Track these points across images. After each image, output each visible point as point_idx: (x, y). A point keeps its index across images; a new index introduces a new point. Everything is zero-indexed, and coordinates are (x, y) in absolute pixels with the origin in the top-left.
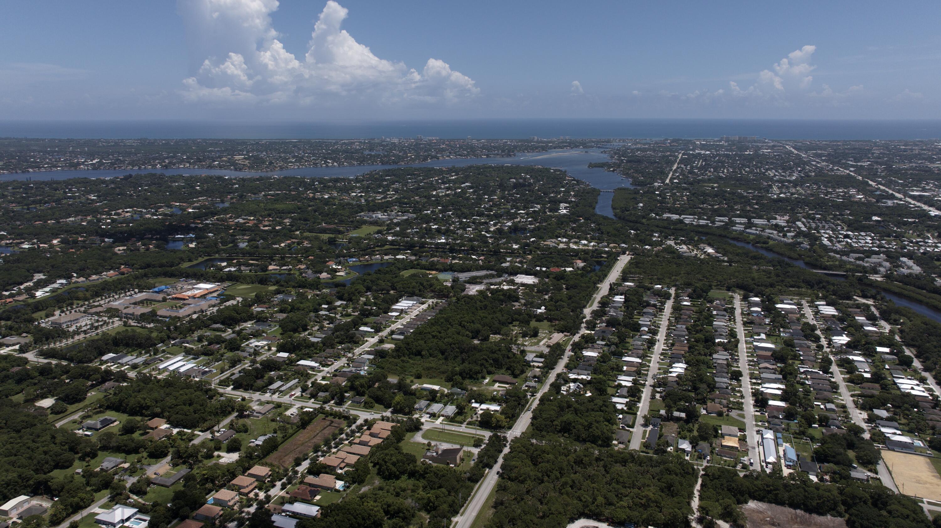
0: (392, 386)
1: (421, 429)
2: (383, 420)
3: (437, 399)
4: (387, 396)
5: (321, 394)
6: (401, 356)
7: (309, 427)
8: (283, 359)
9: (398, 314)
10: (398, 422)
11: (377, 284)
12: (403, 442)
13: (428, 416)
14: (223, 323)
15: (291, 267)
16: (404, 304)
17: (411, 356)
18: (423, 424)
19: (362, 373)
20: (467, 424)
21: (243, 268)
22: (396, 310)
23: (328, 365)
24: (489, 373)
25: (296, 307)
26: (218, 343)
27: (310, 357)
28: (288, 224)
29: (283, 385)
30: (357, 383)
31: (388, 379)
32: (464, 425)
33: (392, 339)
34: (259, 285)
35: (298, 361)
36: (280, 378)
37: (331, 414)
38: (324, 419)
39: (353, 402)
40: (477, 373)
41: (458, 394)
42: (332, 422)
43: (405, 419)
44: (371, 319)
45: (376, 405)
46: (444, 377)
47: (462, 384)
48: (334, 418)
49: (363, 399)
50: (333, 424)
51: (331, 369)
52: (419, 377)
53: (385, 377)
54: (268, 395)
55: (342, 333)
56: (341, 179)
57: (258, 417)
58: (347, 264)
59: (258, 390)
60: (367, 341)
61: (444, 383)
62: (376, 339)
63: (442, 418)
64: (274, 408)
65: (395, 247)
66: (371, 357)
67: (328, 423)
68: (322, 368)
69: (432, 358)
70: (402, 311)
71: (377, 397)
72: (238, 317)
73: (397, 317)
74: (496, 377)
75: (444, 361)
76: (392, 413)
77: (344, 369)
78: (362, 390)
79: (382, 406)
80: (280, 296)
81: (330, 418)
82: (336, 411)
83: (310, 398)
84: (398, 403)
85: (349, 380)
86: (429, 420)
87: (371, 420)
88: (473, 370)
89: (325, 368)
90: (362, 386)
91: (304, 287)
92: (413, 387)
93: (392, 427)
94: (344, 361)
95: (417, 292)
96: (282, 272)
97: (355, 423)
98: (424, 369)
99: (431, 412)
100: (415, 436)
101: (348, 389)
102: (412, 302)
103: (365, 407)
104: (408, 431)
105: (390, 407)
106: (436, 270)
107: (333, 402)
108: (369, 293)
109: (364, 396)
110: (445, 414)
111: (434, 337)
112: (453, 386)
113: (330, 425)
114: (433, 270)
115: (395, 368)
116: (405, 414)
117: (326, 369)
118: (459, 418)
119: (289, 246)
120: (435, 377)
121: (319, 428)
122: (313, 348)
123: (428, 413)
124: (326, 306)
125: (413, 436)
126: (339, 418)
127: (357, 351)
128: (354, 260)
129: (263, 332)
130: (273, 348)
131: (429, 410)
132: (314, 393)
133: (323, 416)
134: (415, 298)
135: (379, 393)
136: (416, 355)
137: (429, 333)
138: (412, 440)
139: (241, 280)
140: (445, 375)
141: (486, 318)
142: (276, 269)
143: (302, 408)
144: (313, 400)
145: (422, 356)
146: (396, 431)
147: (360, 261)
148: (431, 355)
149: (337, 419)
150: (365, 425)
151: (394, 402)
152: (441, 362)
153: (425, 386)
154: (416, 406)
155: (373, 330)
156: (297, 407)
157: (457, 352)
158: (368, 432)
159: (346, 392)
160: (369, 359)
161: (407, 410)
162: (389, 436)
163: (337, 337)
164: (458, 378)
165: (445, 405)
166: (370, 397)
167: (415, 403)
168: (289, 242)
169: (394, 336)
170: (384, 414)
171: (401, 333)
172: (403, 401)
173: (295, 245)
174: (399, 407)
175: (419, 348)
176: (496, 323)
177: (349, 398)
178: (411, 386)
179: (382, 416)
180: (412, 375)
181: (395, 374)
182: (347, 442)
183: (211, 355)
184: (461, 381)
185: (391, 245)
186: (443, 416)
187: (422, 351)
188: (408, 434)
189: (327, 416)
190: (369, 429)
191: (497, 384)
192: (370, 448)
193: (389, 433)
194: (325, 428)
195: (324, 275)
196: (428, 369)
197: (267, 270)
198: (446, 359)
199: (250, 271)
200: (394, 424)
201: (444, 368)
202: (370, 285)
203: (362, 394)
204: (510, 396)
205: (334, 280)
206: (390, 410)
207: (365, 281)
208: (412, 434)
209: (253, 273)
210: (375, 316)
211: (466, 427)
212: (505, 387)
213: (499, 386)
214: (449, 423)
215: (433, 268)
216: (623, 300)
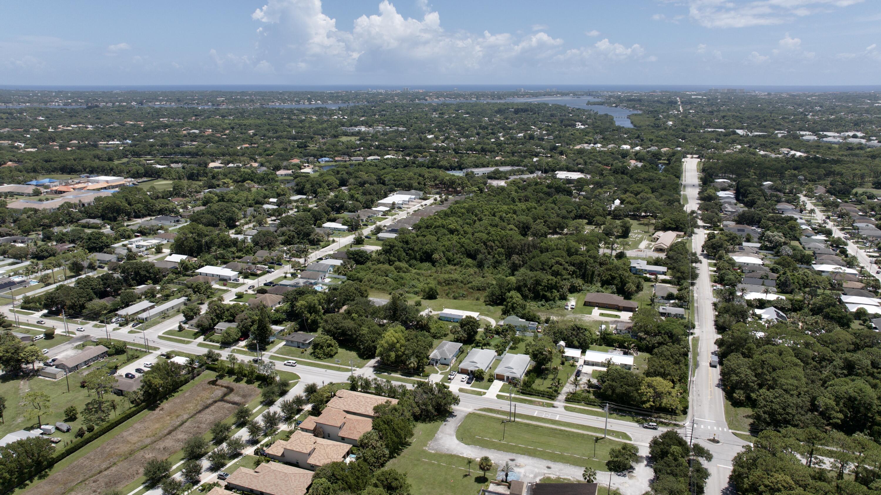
0: (375, 312)
1: (451, 414)
2: (353, 388)
3: (478, 337)
4: (365, 330)
5: (220, 326)
6: (394, 262)
7: (166, 405)
8: (173, 265)
9: (388, 209)
10: (392, 393)
11: (356, 177)
12: (406, 452)
13: (465, 377)
14: (102, 218)
16: (396, 198)
17: (413, 262)
18: (456, 401)
19: (318, 288)
20: (567, 400)
22: (384, 205)
23: (255, 275)
24: (573, 290)
25: (227, 198)
27: (225, 263)
28: (252, 134)
29: (152, 307)
30: (300, 303)
31: (370, 298)
32: (560, 402)
33: (378, 239)
35: (201, 266)
36: (150, 296)
37: (231, 372)
38: (213, 383)
39: (290, 343)
40: (551, 287)
41: (524, 329)
42: (230, 390)
43: (410, 387)
44: (346, 215)
45: (340, 350)
46: (483, 296)
47: (524, 307)
48: (237, 380)
49: (312, 337)
50: (232, 397)
51: (259, 282)
52: (431, 295)
53: (363, 294)
54: (110, 327)
55: (292, 228)
57: (54, 376)
58: (317, 164)
59: (94, 316)
60: (334, 241)
61: (484, 307)
62: (350, 239)
63: (497, 385)
64: (103, 355)
66: (338, 262)
67: (219, 392)
68: (241, 280)
69: (450, 267)
70: (393, 206)
71: (344, 333)
73: (385, 213)
74: (591, 296)
75: (476, 270)
76: (378, 369)
77: (284, 282)
78: (311, 317)
79: (354, 354)
81: (227, 381)
82: (241, 365)
83: (196, 335)
84: (392, 347)
85: (286, 299)
86: (468, 387)
87: (324, 389)
88: (544, 282)
89: (246, 281)
90: (312, 309)
92: (424, 313)
93: (376, 409)
94: (288, 268)
95: (415, 184)
97: (283, 393)
98: (439, 283)
99: (471, 368)
100: (439, 435)
101: (284, 316)
102: (409, 196)
103: (314, 355)
104: (417, 418)
105: (372, 357)
107: (243, 343)
108: (343, 188)
109: (315, 331)
110: (506, 374)
111: (452, 232)
112: (506, 313)
113: (222, 399)
115: (382, 279)
116: (408, 373)
117: (250, 282)
118: (540, 384)
120: (464, 296)
121: (192, 407)
122: (234, 249)
123: (463, 372)
124: (275, 200)
125: (431, 435)
126: (249, 382)
127: (314, 255)
128: (327, 159)
129: (161, 228)
130: (164, 250)
131: (465, 364)
132: (206, 323)
133: (212, 375)
134: (413, 191)
135: (348, 324)
136: (422, 261)
137: (443, 227)
138: (431, 447)
140: (486, 294)
141: (535, 208)
142: (220, 168)
143: (168, 356)
144: (201, 339)
145: (433, 263)
146: (388, 423)
147: (336, 161)
148: (449, 261)
149: (243, 384)
150: (308, 402)
151: (382, 343)
152: (471, 271)
153: (448, 311)
154: (434, 354)
155: (346, 227)
156: (159, 353)
157: (499, 254)
158: (310, 422)
159: (277, 322)
160: (333, 266)
161: (413, 363)
162: (367, 436)
163: (283, 234)
164: (515, 296)
165: (500, 352)
166: (328, 332)
167: (431, 346)
168: (246, 145)
169: (380, 235)
170: (358, 372)
171: (393, 231)
172: (403, 342)
174: (393, 354)
175: (426, 248)
176: (552, 216)
177: (281, 335)
178: (418, 311)
179: (352, 379)
180: (416, 293)
181: (383, 290)
182: (250, 451)
184: (521, 302)
186: (500, 378)
187: (432, 252)
188: (420, 428)
189: (221, 377)
190: (316, 412)
191: (596, 312)
192: (310, 474)
193: (367, 426)
194: (207, 407)
195: (282, 172)
196: (448, 283)
197: (206, 167)
198: (480, 265)
200: (381, 400)
201: (478, 281)
202: (345, 176)
203: (312, 327)
204: (647, 333)
206: (372, 362)
207: (338, 173)
208: (429, 426)
210: (350, 211)
211: (566, 408)
212: (618, 317)
213: (602, 315)
214: (518, 396)
215: (435, 166)
216: (733, 196)
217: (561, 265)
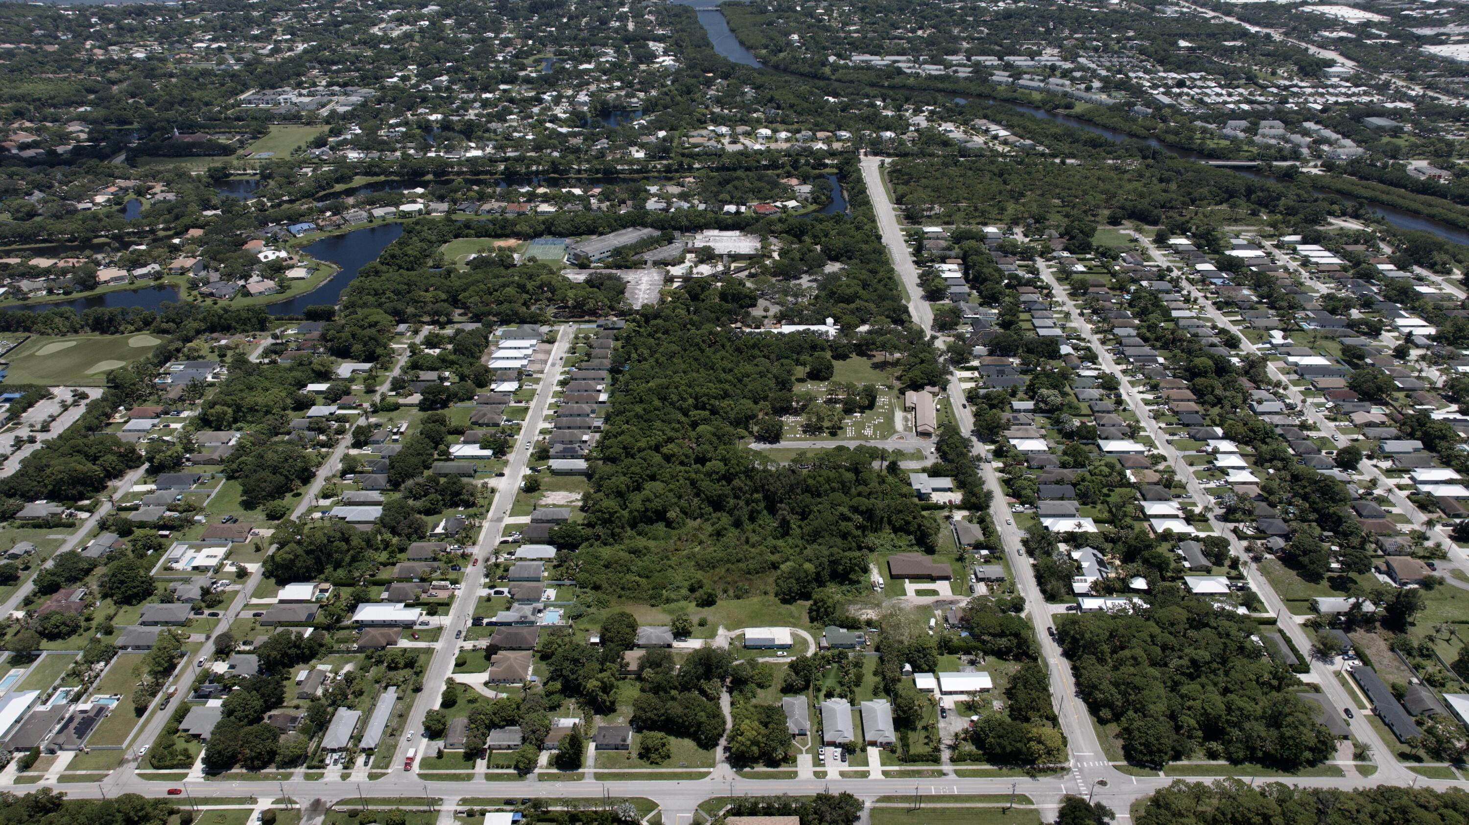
1: (858, 818)
5: (495, 738)
6: (617, 533)
8: (305, 612)
9: (514, 385)
10: (787, 809)
13: (837, 752)
14: (53, 496)
15: (157, 267)
16: (509, 351)
17: (641, 526)
20: (953, 759)
21: (25, 285)
22: (503, 374)
23: (443, 605)
24: (867, 551)
26: (73, 579)
28: (83, 136)
29: (363, 723)
32: (947, 766)
33: (554, 472)
34: (97, 336)
35: (354, 608)
36: (341, 693)
39: (603, 746)
40: (854, 566)
44: (463, 414)
45: (672, 742)
49: (627, 730)
51: (460, 620)
54: (335, 774)
56: (151, 8)
58: (295, 242)
60: (492, 492)
62: (513, 482)
63: (874, 755)
65: (376, 179)
66: (544, 550)
68: (433, 622)
70: (519, 376)
72: (96, 469)
73: (519, 397)
74: (897, 564)
76: (734, 762)
77: (498, 616)
78: (609, 699)
79: (689, 742)
80: (176, 367)
83: (471, 761)
86: (848, 767)
88: (844, 562)
89: (441, 622)
91: (227, 329)
94: (475, 576)
95: (522, 310)
96: (140, 283)
98: (700, 569)
99: (836, 737)
102: (527, 343)
103: (646, 759)
105: (713, 741)
106: (517, 235)
107: (543, 760)
108: (404, 328)
110: (876, 739)
112: (814, 619)
114: (507, 236)
117: (445, 622)
118: (915, 741)
119: (117, 200)
120: (746, 591)
123: (831, 744)
124: (320, 387)
127: (489, 532)
128: (305, 226)
130: (251, 571)
131: (827, 731)
132: (472, 735)
134: (523, 326)
136: (651, 522)
139: (40, 326)
140: (769, 580)
142: (122, 279)
143: (471, 812)
144: (482, 767)
147: (321, 228)
148: (684, 515)
153: (752, 634)
154: (786, 723)
155: (488, 452)
156: (449, 807)
160: (542, 561)
161: (780, 754)
164: (827, 598)
165: (853, 702)
168: (113, 189)
169: (552, 463)
170: (715, 775)
171: (567, 451)
172: (762, 731)
173: (132, 196)
177: (581, 734)
180: (687, 599)
183: (74, 630)
185: (366, 174)
186: (872, 744)
191: (910, 589)
195: (257, 284)
197: (97, 284)
199: (50, 291)
200: (781, 821)
205: (289, 294)
206: (720, 752)
209: (59, 296)
210: (462, 400)
211: (958, 773)
212: (935, 593)
213: (919, 593)
214: (903, 768)
215: (508, 231)
216: (959, 275)
217: (848, 519)
